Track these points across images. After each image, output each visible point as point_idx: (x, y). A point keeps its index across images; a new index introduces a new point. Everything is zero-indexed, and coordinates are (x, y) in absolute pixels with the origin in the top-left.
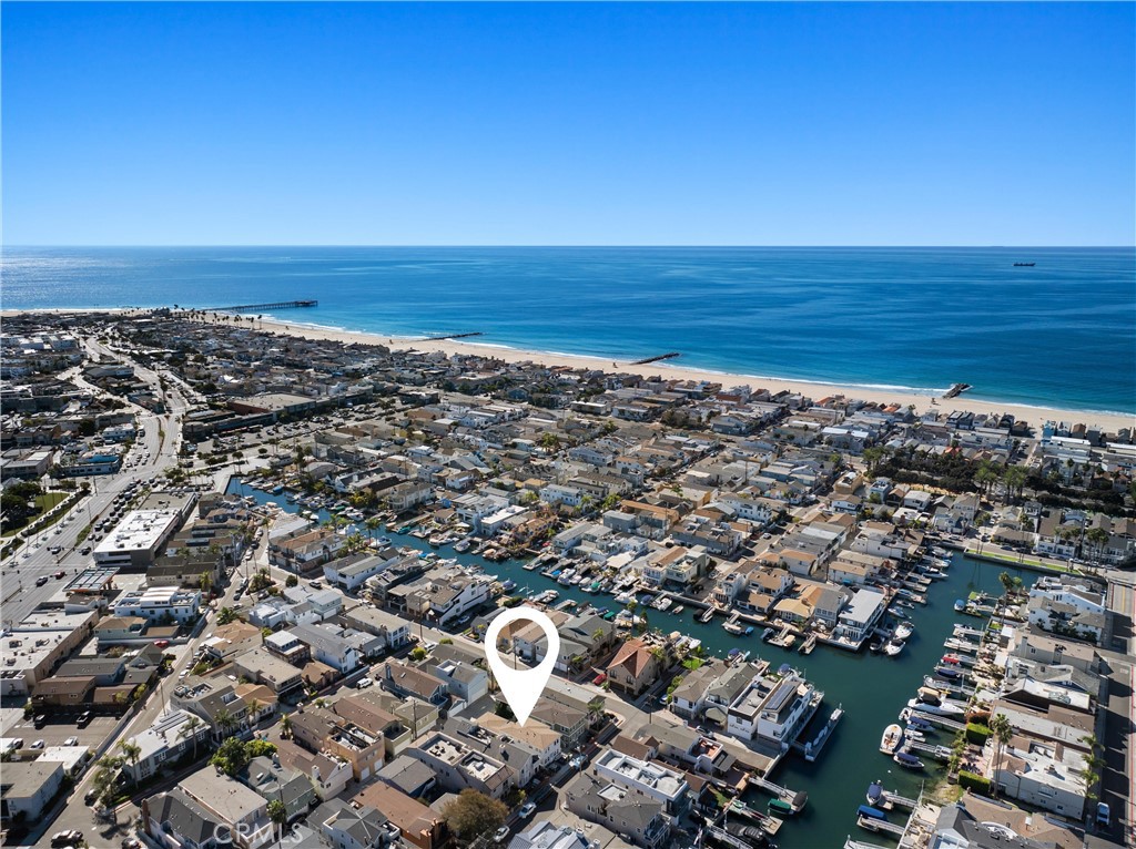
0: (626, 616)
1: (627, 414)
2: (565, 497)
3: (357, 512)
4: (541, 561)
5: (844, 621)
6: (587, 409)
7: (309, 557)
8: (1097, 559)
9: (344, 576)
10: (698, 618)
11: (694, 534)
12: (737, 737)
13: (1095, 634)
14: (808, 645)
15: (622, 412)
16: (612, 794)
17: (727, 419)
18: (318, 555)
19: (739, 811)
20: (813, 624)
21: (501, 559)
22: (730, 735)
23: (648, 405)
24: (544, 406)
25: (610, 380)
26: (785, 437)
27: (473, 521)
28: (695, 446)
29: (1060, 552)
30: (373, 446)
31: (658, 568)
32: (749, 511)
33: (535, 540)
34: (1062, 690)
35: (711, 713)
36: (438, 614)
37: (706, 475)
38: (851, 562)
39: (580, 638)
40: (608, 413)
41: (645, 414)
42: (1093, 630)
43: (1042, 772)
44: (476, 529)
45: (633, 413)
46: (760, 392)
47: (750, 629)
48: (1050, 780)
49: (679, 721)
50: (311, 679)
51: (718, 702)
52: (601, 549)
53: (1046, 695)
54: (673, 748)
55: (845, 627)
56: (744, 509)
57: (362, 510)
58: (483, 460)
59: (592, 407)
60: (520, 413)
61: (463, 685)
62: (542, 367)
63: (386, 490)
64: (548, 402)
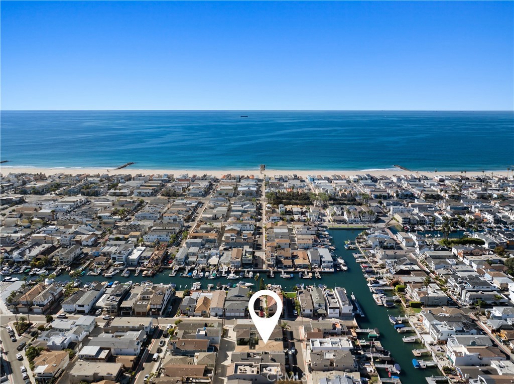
0: (242, 284)
1: (142, 194)
2: (159, 238)
3: (43, 271)
4: (175, 271)
5: (324, 262)
6: (119, 194)
7: (46, 302)
8: (367, 221)
9: (83, 306)
10: (269, 276)
11: (235, 242)
12: (334, 317)
13: (393, 246)
14: (317, 275)
15: (140, 193)
16: (329, 356)
17: (194, 189)
18: (50, 299)
19: (365, 344)
20: (313, 266)
21: (154, 275)
22: (331, 318)
23: (151, 188)
24: (92, 195)
25: (117, 178)
26: (224, 194)
27: (124, 259)
28: (190, 204)
29: (355, 221)
30: (12, 231)
31: (237, 260)
32: (246, 227)
33: (163, 261)
34: (409, 266)
35: (320, 311)
36: (159, 310)
37: (211, 216)
38: (303, 239)
39: (241, 299)
40: (130, 195)
41: (152, 193)
42: (392, 244)
43: (432, 293)
44: (126, 263)
45: (146, 193)
46: (194, 176)
47: (292, 275)
48: (435, 295)
49: (308, 319)
50: (125, 366)
51: (319, 306)
52: (202, 258)
53: (407, 269)
54: (325, 329)
55: (325, 264)
56: (243, 227)
57: (44, 268)
58: (93, 228)
59: (122, 193)
60: (84, 200)
61: (215, 338)
62: (71, 176)
63: (52, 254)
64: (94, 193)
